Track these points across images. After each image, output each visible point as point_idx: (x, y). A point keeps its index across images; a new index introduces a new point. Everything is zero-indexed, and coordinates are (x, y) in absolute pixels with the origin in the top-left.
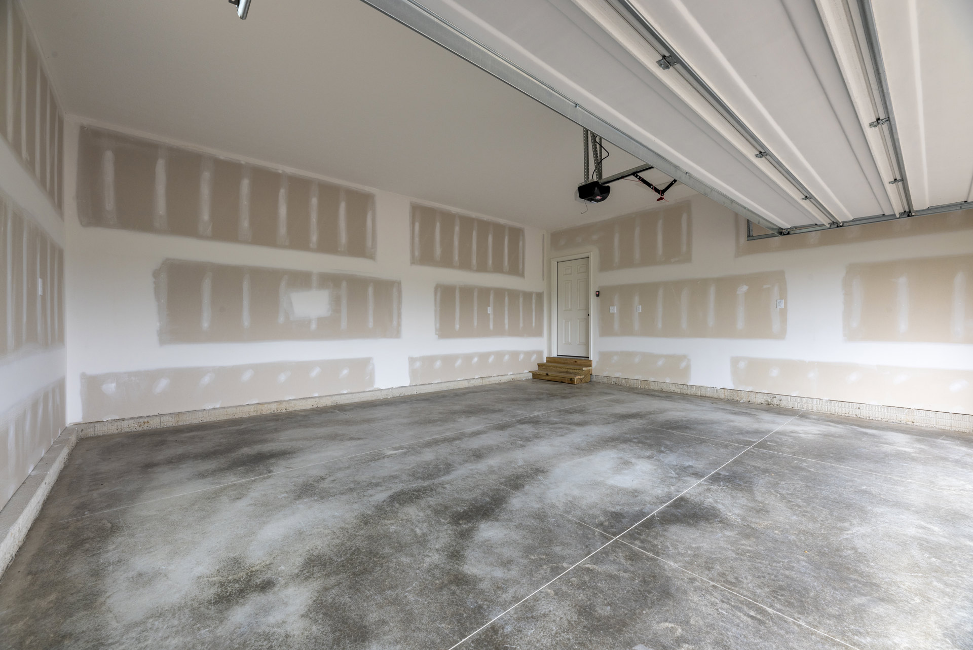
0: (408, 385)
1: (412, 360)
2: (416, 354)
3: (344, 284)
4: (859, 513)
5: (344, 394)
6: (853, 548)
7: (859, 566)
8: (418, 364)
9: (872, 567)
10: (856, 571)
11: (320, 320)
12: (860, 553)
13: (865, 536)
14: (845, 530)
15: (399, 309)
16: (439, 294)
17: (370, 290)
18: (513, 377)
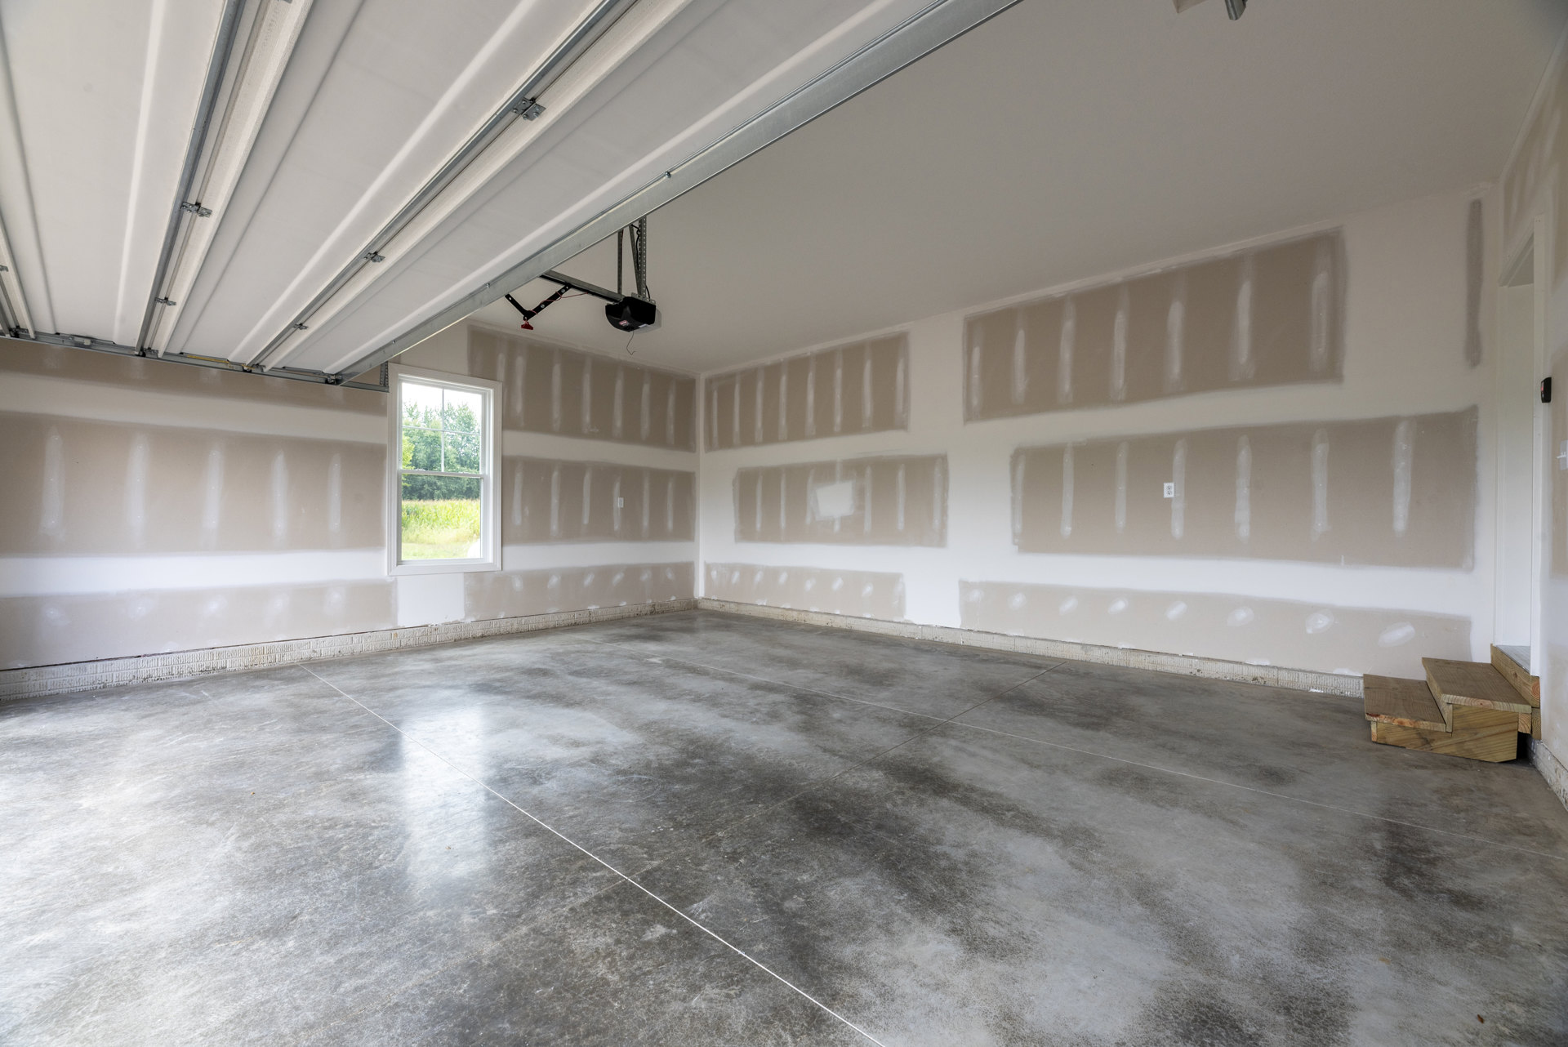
0: (958, 626)
1: (966, 587)
2: (973, 578)
3: (869, 471)
4: (245, 873)
5: (865, 618)
6: (213, 824)
7: (193, 813)
8: (976, 595)
9: (181, 819)
10: (193, 807)
11: (844, 519)
12: (202, 824)
13: (212, 846)
14: (239, 837)
15: (944, 500)
16: (1021, 468)
17: (901, 474)
18: (1258, 673)
